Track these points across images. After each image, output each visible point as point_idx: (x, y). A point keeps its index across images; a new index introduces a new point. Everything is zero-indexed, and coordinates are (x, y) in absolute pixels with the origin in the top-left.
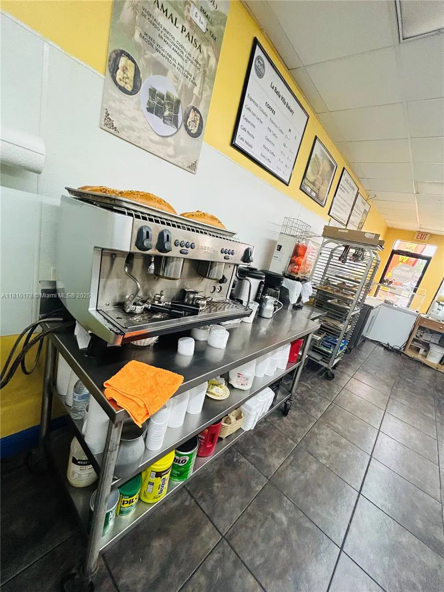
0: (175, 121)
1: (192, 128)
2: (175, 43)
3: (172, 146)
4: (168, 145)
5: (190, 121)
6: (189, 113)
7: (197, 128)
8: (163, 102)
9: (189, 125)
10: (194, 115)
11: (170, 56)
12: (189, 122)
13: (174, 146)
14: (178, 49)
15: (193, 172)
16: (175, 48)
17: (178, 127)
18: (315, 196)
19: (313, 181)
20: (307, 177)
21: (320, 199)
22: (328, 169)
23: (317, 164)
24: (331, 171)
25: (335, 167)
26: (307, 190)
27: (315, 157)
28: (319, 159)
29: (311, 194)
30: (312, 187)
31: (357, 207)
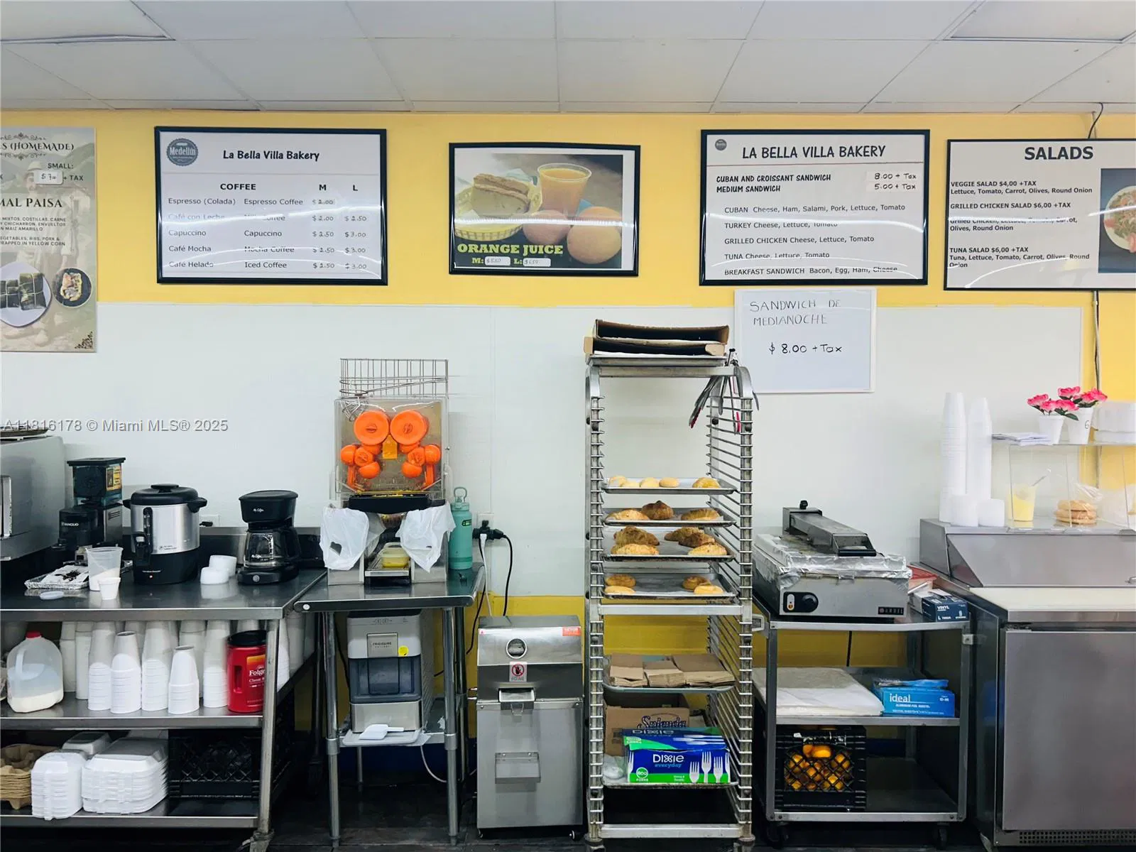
0: (41, 301)
1: (71, 296)
2: (22, 222)
3: (42, 331)
4: (36, 332)
5: (65, 288)
6: (61, 280)
7: (80, 291)
8: (17, 288)
9: (65, 294)
10: (70, 279)
11: (17, 238)
12: (64, 291)
13: (45, 330)
14: (27, 224)
15: (90, 350)
16: (21, 226)
17: (47, 304)
18: (550, 265)
19: (507, 236)
20: (466, 237)
21: (589, 263)
22: (582, 177)
23: (502, 194)
24: (607, 175)
25: (629, 157)
26: (489, 264)
27: (476, 185)
28: (504, 180)
29: (522, 266)
30: (512, 252)
31: (987, 191)
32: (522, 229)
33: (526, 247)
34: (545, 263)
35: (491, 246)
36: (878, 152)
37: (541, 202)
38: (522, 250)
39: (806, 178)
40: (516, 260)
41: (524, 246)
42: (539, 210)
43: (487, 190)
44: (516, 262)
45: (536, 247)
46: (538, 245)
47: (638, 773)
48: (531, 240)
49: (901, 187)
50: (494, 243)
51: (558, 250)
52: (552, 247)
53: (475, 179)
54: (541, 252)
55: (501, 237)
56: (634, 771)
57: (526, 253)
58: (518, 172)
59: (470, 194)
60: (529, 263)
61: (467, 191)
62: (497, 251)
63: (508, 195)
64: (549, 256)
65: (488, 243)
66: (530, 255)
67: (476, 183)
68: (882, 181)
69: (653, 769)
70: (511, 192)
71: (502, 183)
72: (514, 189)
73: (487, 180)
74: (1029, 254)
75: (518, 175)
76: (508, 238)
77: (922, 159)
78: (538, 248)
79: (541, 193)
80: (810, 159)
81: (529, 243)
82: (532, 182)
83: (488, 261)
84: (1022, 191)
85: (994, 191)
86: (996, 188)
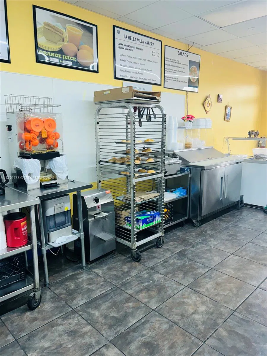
18: (72, 65)
19: (57, 50)
20: (42, 48)
21: (84, 66)
22: (80, 32)
23: (54, 32)
24: (88, 34)
25: (94, 28)
26: (51, 61)
27: (45, 26)
28: (54, 27)
29: (63, 63)
30: (59, 57)
31: (171, 62)
32: (62, 48)
33: (63, 56)
34: (70, 64)
35: (51, 53)
36: (152, 44)
37: (68, 39)
38: (62, 57)
39: (138, 49)
40: (60, 60)
41: (63, 55)
42: (67, 42)
43: (49, 30)
44: (60, 62)
45: (67, 56)
46: (68, 56)
47: (144, 225)
48: (65, 53)
49: (157, 56)
50: (53, 52)
51: (74, 59)
52: (72, 58)
53: (44, 23)
54: (69, 59)
55: (55, 51)
56: (143, 225)
57: (64, 59)
58: (59, 24)
59: (42, 29)
60: (66, 63)
61: (41, 28)
62: (54, 56)
63: (56, 33)
64: (72, 61)
65: (50, 52)
66: (65, 60)
67: (44, 25)
68: (154, 54)
69: (147, 223)
70: (57, 32)
71: (53, 27)
72: (58, 31)
73: (48, 25)
74: (178, 80)
75: (59, 26)
76: (57, 51)
77: (160, 49)
78: (68, 57)
79: (67, 35)
80: (139, 43)
81: (65, 55)
82: (64, 30)
83: (51, 59)
84: (177, 63)
85: (173, 62)
86: (173, 61)
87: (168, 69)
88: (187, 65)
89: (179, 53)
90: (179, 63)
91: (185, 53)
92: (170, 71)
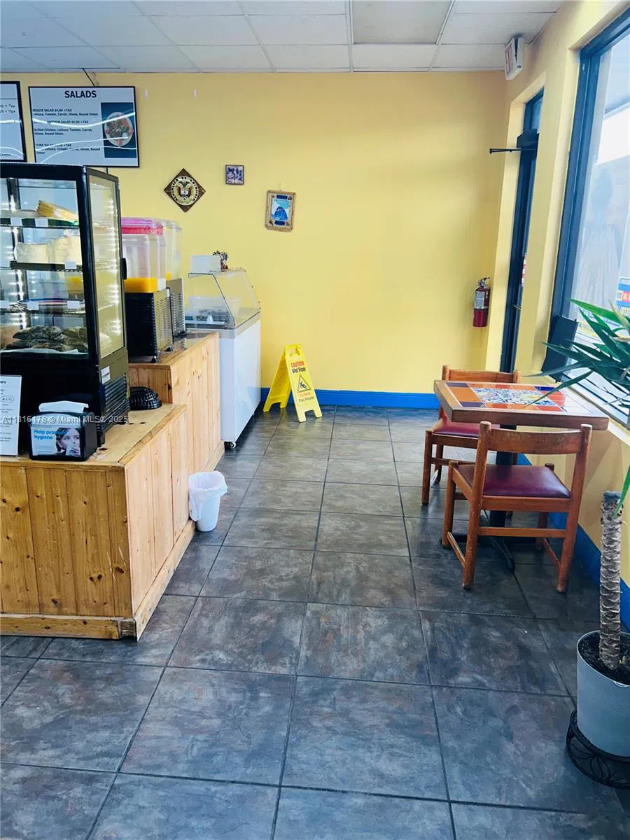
31: (49, 114)
49: (8, 112)
84: (66, 114)
85: (53, 114)
86: (54, 112)
87: (42, 130)
88: (97, 114)
89: (70, 94)
90: (70, 114)
91: (87, 92)
92: (48, 132)
